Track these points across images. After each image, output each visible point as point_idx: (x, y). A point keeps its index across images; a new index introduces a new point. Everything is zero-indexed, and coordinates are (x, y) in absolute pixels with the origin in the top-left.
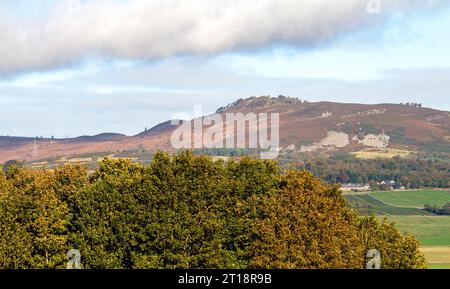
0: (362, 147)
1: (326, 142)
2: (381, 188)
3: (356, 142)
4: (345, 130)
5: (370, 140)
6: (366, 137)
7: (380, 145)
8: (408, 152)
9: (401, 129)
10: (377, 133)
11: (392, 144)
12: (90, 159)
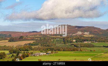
0: (84, 35)
1: (77, 33)
2: (93, 42)
3: (83, 33)
4: (81, 31)
5: (86, 33)
6: (85, 33)
7: (88, 34)
8: (93, 36)
9: (91, 31)
10: (87, 32)
11: (90, 34)
12: (34, 36)
